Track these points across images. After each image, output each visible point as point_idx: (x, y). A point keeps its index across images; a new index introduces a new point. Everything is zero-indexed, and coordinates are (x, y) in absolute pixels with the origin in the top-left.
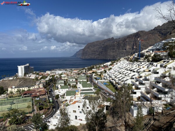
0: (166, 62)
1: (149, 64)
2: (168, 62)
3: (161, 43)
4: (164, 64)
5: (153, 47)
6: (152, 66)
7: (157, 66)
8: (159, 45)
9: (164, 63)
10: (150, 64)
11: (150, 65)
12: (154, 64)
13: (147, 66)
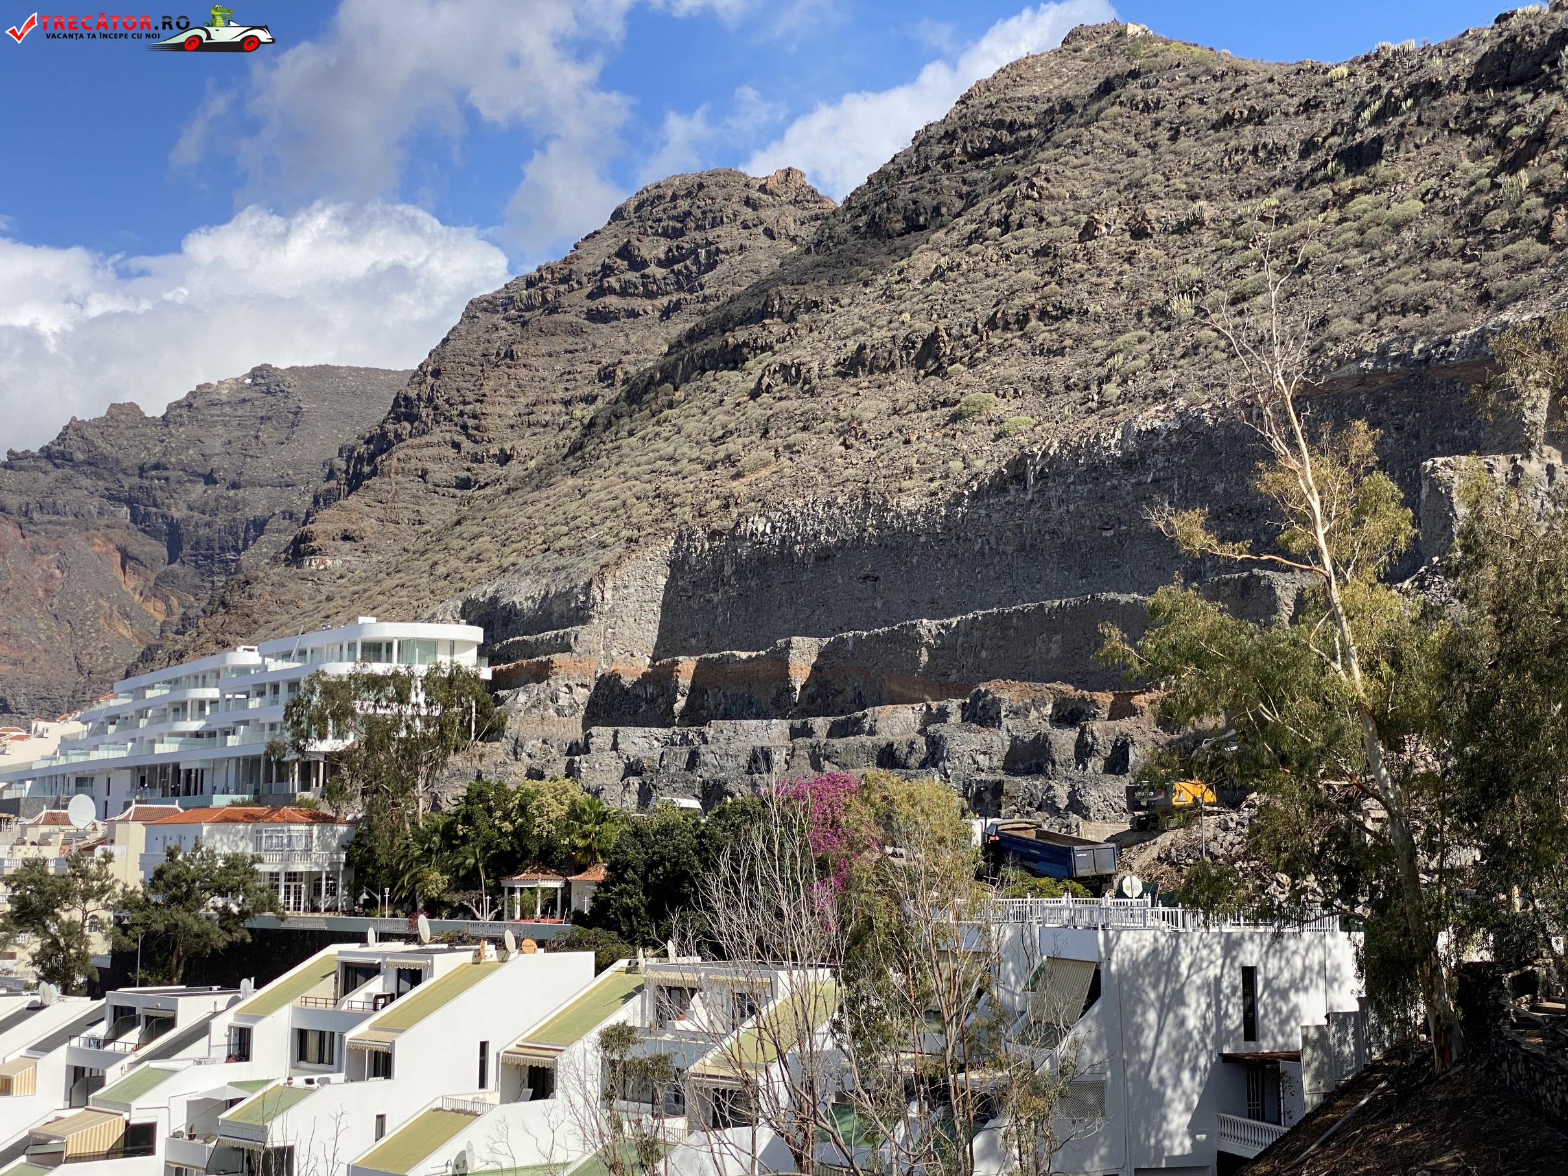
0: (376, 986)
1: (101, 1030)
2: (415, 977)
3: (201, 680)
4: (360, 1018)
5: (72, 727)
6: (166, 1052)
7: (241, 1047)
8: (180, 709)
9: (359, 998)
10: (124, 1019)
11: (118, 1031)
12: (183, 1024)
13: (59, 1060)
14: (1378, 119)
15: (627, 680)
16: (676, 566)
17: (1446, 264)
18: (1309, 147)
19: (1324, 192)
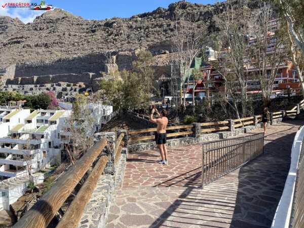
14: (95, 27)
15: (11, 79)
16: (17, 67)
17: (104, 44)
18: (87, 29)
19: (90, 34)
